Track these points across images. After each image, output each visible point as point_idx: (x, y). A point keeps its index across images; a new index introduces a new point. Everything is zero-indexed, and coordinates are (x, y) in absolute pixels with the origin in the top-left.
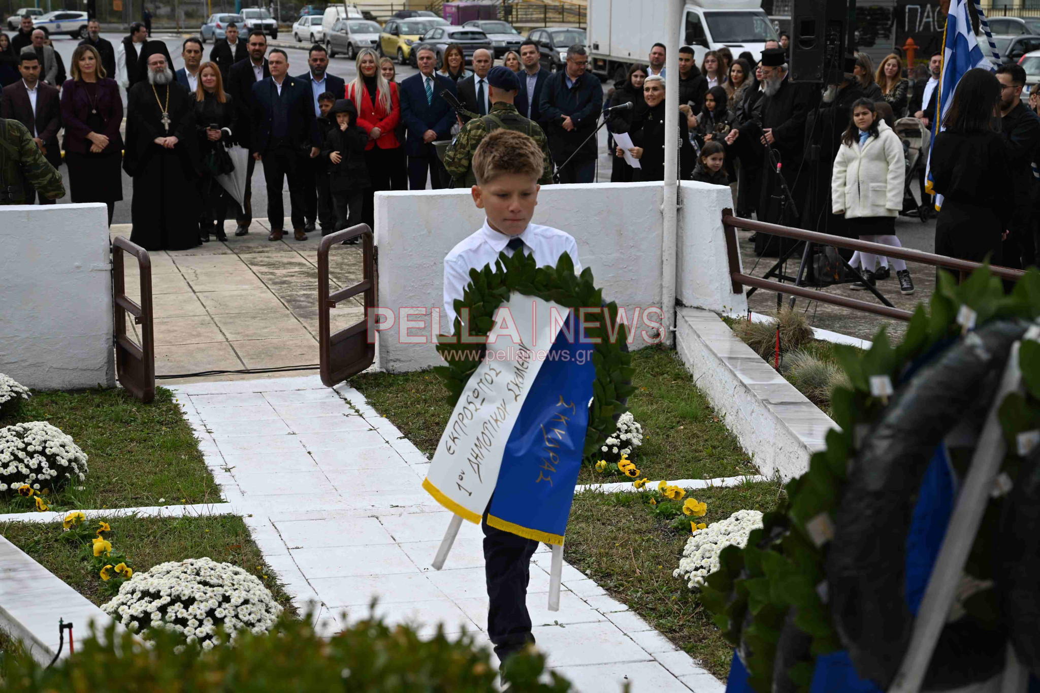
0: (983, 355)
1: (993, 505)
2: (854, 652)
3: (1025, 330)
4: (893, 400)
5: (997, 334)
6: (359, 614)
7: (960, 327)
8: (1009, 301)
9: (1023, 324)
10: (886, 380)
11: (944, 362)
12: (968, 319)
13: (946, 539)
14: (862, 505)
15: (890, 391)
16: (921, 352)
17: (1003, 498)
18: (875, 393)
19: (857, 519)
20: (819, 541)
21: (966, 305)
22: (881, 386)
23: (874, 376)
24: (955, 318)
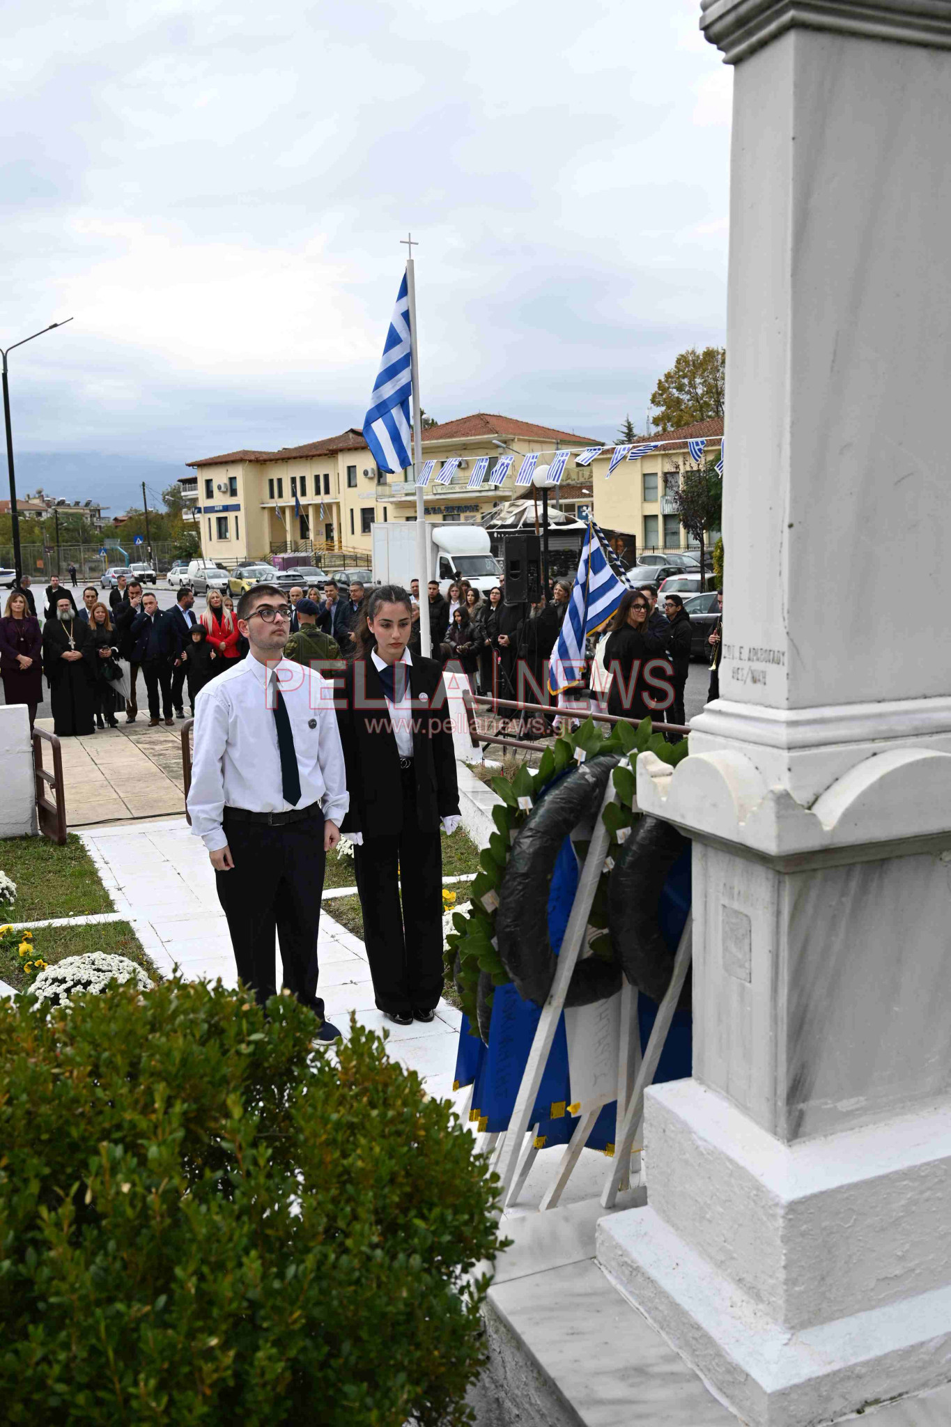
0: (591, 779)
1: (604, 877)
2: (517, 983)
3: (619, 762)
4: (533, 812)
5: (599, 765)
7: (577, 761)
8: (608, 742)
9: (617, 758)
10: (528, 798)
11: (565, 784)
12: (581, 756)
13: (575, 903)
14: (516, 883)
15: (531, 806)
16: (551, 779)
17: (609, 872)
18: (521, 807)
19: (513, 892)
20: (489, 909)
21: (580, 746)
22: (525, 803)
23: (520, 796)
24: (573, 756)
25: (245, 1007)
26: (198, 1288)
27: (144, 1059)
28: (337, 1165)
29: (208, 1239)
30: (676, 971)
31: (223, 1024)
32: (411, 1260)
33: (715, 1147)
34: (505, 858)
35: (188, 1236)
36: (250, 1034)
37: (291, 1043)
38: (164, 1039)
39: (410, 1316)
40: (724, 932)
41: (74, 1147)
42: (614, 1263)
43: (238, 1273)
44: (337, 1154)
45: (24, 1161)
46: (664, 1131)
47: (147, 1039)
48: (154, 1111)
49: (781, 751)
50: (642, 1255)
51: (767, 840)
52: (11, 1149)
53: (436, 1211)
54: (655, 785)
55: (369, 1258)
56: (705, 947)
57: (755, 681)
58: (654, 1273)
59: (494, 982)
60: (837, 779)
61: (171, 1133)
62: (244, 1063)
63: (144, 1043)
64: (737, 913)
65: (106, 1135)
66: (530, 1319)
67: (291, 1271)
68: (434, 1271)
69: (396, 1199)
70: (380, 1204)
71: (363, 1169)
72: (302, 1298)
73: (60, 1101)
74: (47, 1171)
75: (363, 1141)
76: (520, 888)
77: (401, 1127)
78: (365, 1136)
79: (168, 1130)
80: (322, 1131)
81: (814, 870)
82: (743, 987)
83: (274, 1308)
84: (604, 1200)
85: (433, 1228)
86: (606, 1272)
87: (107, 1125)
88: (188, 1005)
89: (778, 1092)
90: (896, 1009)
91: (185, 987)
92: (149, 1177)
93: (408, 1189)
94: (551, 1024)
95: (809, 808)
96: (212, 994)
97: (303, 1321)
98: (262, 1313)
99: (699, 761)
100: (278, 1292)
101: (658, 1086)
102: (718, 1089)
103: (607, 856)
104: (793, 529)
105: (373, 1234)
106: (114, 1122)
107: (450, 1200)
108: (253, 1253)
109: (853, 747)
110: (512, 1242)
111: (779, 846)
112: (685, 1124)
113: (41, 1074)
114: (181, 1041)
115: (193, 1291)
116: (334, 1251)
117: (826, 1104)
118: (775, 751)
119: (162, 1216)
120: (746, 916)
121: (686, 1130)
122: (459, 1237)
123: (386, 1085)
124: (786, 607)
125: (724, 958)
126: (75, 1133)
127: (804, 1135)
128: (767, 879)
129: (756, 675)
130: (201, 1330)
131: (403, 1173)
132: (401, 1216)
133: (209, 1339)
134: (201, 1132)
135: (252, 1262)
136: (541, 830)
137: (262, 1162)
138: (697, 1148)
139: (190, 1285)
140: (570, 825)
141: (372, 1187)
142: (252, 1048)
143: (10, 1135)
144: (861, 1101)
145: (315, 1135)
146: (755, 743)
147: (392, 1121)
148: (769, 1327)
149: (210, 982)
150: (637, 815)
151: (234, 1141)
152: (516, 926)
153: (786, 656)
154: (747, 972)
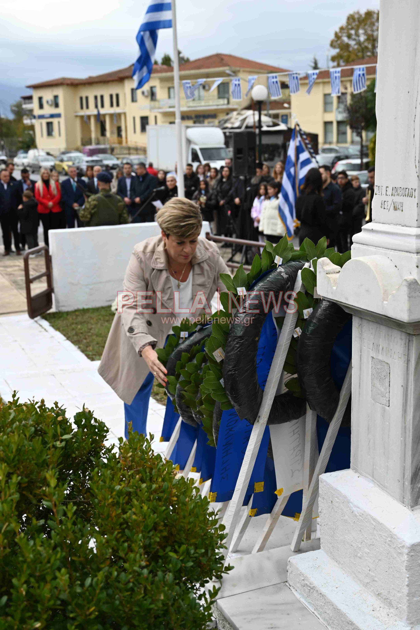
0: (285, 276)
1: (294, 340)
2: (237, 407)
3: (304, 265)
5: (291, 266)
7: (276, 264)
8: (297, 253)
9: (303, 263)
10: (244, 288)
11: (268, 279)
12: (280, 261)
13: (275, 357)
14: (235, 343)
15: (245, 293)
16: (259, 275)
17: (298, 337)
18: (239, 294)
19: (233, 348)
20: (219, 360)
21: (278, 255)
22: (242, 291)
23: (238, 287)
24: (274, 261)
25: (60, 418)
26: (27, 592)
28: (119, 518)
29: (34, 561)
30: (341, 402)
31: (45, 429)
32: (167, 576)
33: (364, 511)
34: (228, 327)
35: (21, 559)
36: (62, 435)
39: (166, 612)
40: (372, 374)
42: (298, 585)
43: (54, 583)
44: (120, 511)
46: (332, 502)
49: (412, 254)
50: (316, 580)
51: (402, 312)
53: (184, 547)
54: (329, 279)
55: (139, 574)
56: (360, 385)
57: (395, 209)
58: (323, 590)
59: (223, 409)
61: (10, 496)
62: (58, 453)
64: (381, 361)
66: (245, 619)
67: (88, 581)
68: (182, 584)
69: (158, 540)
70: (147, 542)
71: (135, 520)
72: (95, 599)
75: (135, 502)
76: (238, 345)
77: (161, 495)
78: (138, 500)
79: (8, 493)
80: (110, 496)
82: (384, 410)
83: (78, 605)
84: (292, 547)
85: (181, 558)
86: (293, 590)
88: (21, 416)
89: (406, 476)
91: (21, 405)
93: (165, 534)
94: (259, 435)
96: (38, 410)
97: (97, 613)
98: (70, 608)
99: (358, 262)
100: (80, 595)
101: (328, 474)
102: (367, 476)
103: (296, 327)
105: (142, 561)
107: (193, 541)
108: (63, 570)
110: (233, 567)
111: (409, 316)
112: (345, 497)
114: (16, 437)
115: (24, 593)
116: (117, 570)
118: (408, 254)
119: (5, 548)
120: (387, 363)
121: (346, 501)
122: (198, 563)
123: (151, 469)
124: (417, 159)
125: (372, 391)
128: (401, 339)
129: (397, 205)
130: (30, 618)
131: (162, 524)
132: (161, 551)
133: (36, 623)
134: (31, 496)
135: (62, 576)
137: (70, 515)
138: (353, 512)
139: (22, 589)
141: (142, 532)
142: (63, 444)
145: (105, 499)
146: (395, 249)
147: (155, 491)
148: (397, 623)
149: (37, 403)
150: (317, 299)
151: (50, 501)
152: (235, 370)
153: (416, 191)
154: (387, 399)
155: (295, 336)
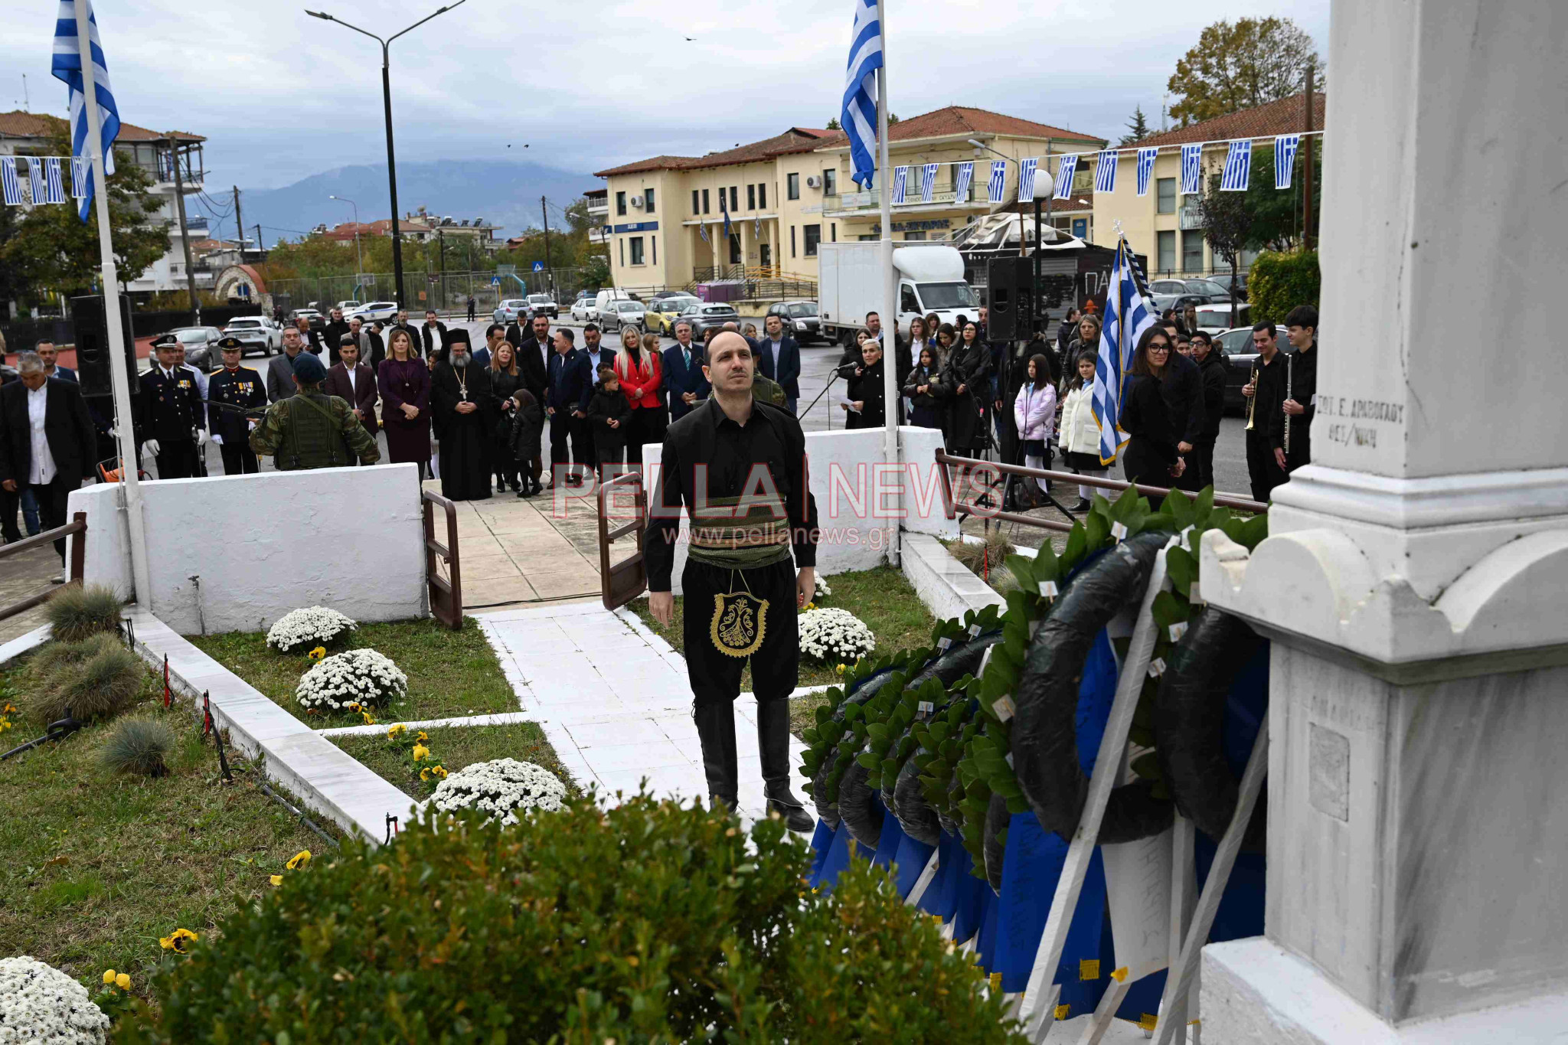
0: (1132, 561)
2: (1038, 809)
3: (1169, 539)
4: (1059, 599)
5: (1144, 542)
6: (631, 791)
7: (1115, 538)
8: (1156, 516)
9: (1167, 534)
10: (1052, 584)
11: (1099, 566)
12: (1121, 531)
13: (1111, 714)
14: (1035, 686)
15: (1055, 593)
16: (1082, 558)
17: (1158, 677)
18: (1043, 594)
19: (1031, 697)
20: (1003, 718)
21: (1118, 521)
22: (1048, 589)
23: (1042, 580)
24: (1110, 532)
25: (731, 832)
27: (618, 891)
28: (844, 1026)
30: (1241, 803)
31: (706, 850)
33: (1298, 1025)
34: (1023, 656)
36: (737, 864)
37: (784, 877)
38: (640, 868)
40: (1313, 757)
41: (540, 992)
44: (844, 1013)
45: (485, 1007)
46: (1228, 1001)
47: (622, 867)
48: (635, 954)
49: (1395, 532)
51: (1380, 646)
52: (470, 992)
54: (1225, 571)
56: (1285, 774)
57: (1360, 441)
59: (1013, 810)
60: (1469, 568)
61: (655, 980)
62: (732, 898)
63: (618, 873)
64: (1330, 733)
65: (576, 980)
71: (875, 1033)
73: (523, 938)
74: (509, 1019)
76: (1039, 692)
77: (919, 983)
78: (880, 993)
79: (652, 976)
80: (826, 985)
81: (1439, 682)
82: (1337, 826)
87: (577, 967)
88: (663, 829)
89: (1383, 960)
90: (1539, 861)
92: (633, 1032)
94: (1080, 863)
95: (1433, 604)
99: (1285, 542)
101: (1219, 945)
102: (1300, 953)
103: (1153, 658)
104: (1417, 249)
106: (587, 963)
109: (1490, 527)
111: (1394, 651)
112: (1255, 993)
113: (501, 905)
114: (662, 869)
117: (1445, 976)
118: (1387, 531)
120: (1343, 738)
121: (1259, 1002)
124: (1406, 349)
125: (1311, 788)
126: (541, 976)
127: (1416, 1014)
128: (1374, 692)
129: (1363, 435)
136: (1067, 621)
137: (761, 1020)
138: (1272, 1025)
140: (1102, 618)
142: (740, 882)
143: (467, 975)
144: (1489, 975)
145: (818, 988)
146: (1361, 521)
147: (907, 977)
149: (684, 800)
150: (1196, 606)
151: (731, 994)
152: (1035, 738)
153: (1405, 411)
154: (1344, 807)
155: (1153, 675)
